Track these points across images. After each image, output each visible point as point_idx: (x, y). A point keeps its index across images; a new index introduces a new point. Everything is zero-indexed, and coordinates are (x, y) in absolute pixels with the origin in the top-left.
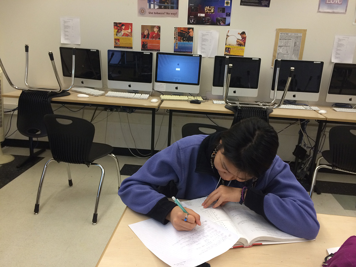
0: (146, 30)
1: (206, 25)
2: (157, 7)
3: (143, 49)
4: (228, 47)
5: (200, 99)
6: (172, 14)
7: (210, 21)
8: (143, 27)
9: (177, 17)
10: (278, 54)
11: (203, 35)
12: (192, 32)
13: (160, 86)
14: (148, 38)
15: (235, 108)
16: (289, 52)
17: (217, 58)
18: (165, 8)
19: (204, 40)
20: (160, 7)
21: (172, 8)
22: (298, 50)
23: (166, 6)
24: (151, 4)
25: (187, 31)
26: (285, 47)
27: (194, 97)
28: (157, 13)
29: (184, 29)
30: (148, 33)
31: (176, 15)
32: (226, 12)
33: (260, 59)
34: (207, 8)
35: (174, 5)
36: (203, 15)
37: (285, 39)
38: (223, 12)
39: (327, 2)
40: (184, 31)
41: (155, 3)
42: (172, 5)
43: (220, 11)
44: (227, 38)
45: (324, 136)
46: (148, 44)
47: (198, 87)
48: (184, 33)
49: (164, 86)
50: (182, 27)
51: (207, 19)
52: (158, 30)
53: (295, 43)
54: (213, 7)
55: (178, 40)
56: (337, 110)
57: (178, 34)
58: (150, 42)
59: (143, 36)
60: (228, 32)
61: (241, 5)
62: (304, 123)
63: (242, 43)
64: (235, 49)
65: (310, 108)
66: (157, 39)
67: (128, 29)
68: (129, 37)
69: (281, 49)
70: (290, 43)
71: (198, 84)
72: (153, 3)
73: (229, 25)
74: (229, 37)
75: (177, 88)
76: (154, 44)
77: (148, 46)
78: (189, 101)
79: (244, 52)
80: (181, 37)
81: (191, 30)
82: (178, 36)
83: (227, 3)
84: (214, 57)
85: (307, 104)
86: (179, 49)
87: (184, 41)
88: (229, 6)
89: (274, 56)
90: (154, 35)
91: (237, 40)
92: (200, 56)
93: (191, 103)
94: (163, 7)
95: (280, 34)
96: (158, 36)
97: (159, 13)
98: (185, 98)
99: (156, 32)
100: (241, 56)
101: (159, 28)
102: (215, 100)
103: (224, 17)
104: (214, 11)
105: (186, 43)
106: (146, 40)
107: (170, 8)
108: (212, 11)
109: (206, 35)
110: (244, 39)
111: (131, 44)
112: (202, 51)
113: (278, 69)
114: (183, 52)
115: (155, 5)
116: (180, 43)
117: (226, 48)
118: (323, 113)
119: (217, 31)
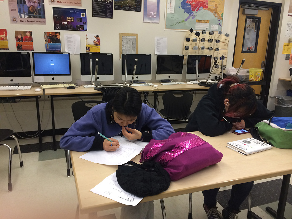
0: (19, 35)
1: (69, 30)
2: (27, 17)
3: (18, 50)
4: (88, 46)
5: (73, 85)
6: (40, 22)
7: (72, 27)
8: (16, 32)
9: (45, 24)
10: (123, 50)
11: (68, 38)
12: (59, 36)
13: (39, 78)
14: (22, 40)
15: (102, 89)
16: (129, 49)
17: (81, 54)
18: (34, 17)
19: (69, 42)
20: (30, 17)
21: (40, 17)
22: (134, 47)
23: (35, 16)
24: (22, 15)
25: (54, 34)
26: (127, 46)
27: (68, 84)
28: (28, 21)
29: (52, 33)
30: (22, 37)
31: (44, 23)
32: (83, 21)
33: (112, 54)
34: (68, 18)
35: (42, 15)
36: (66, 23)
37: (126, 40)
38: (81, 21)
39: (148, 16)
40: (52, 35)
41: (25, 13)
42: (40, 15)
43: (79, 20)
44: (86, 40)
45: (158, 102)
46: (23, 46)
47: (70, 77)
48: (53, 37)
49: (42, 78)
50: (50, 32)
51: (69, 26)
52: (30, 35)
53: (132, 43)
54: (73, 17)
55: (48, 42)
56: (163, 84)
57: (48, 37)
58: (24, 44)
59: (17, 39)
60: (87, 36)
61: (93, 16)
62: (146, 94)
63: (98, 43)
64: (93, 48)
65: (148, 84)
66: (30, 41)
67: (3, 34)
68: (4, 41)
69: (124, 47)
70: (129, 43)
71: (70, 75)
72: (23, 13)
73: (86, 30)
74: (88, 39)
75: (53, 79)
76: (28, 46)
77: (23, 47)
78: (66, 88)
79: (99, 49)
80: (51, 39)
81: (58, 34)
82: (48, 39)
83: (83, 15)
84: (79, 53)
85: (145, 82)
86: (50, 49)
87: (54, 42)
88: (85, 17)
89: (120, 52)
90: (27, 38)
91: (93, 41)
92: (69, 54)
93: (68, 89)
94: (32, 17)
95: (122, 37)
96: (31, 39)
97: (30, 22)
98: (62, 86)
99: (29, 36)
100: (98, 52)
101: (31, 33)
102: (85, 85)
103: (82, 25)
104: (74, 20)
105: (55, 44)
106: (20, 42)
107: (38, 17)
108: (73, 20)
109: (70, 37)
110: (99, 40)
111: (7, 46)
112: (68, 50)
113: (126, 60)
114: (54, 51)
115: (25, 15)
116: (50, 44)
117: (87, 47)
118: (156, 87)
119: (78, 35)
